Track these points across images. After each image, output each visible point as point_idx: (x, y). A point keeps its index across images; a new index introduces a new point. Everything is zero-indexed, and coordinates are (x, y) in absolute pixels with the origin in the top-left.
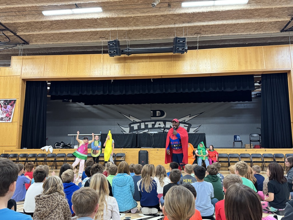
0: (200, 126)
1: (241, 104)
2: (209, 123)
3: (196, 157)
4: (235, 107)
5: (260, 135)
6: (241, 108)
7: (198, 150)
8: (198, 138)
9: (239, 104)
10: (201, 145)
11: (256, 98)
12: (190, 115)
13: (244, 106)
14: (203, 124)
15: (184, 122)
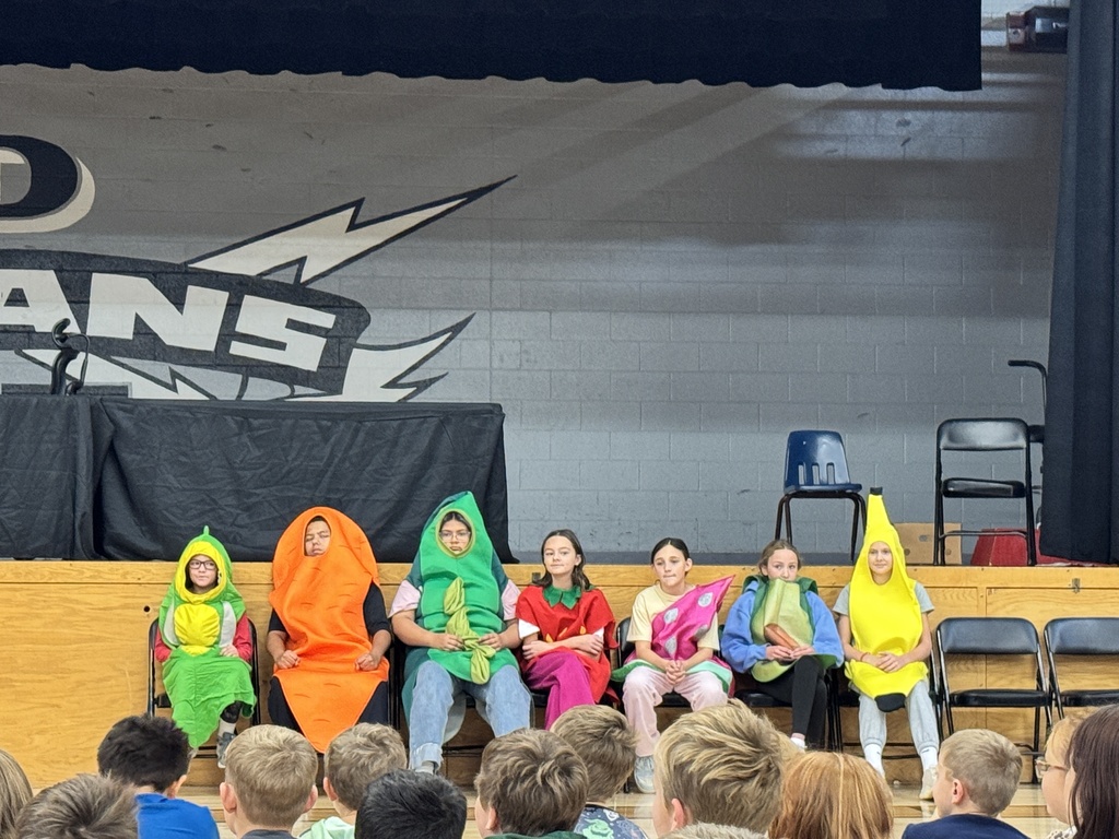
0: (456, 329)
1: (871, 116)
2: (551, 304)
3: (400, 653)
4: (821, 137)
5: (1033, 433)
6: (872, 150)
7: (418, 581)
8: (429, 458)
9: (857, 118)
10: (453, 525)
11: (1019, 57)
12: (358, 204)
13: (904, 132)
14: (492, 309)
15: (287, 277)
